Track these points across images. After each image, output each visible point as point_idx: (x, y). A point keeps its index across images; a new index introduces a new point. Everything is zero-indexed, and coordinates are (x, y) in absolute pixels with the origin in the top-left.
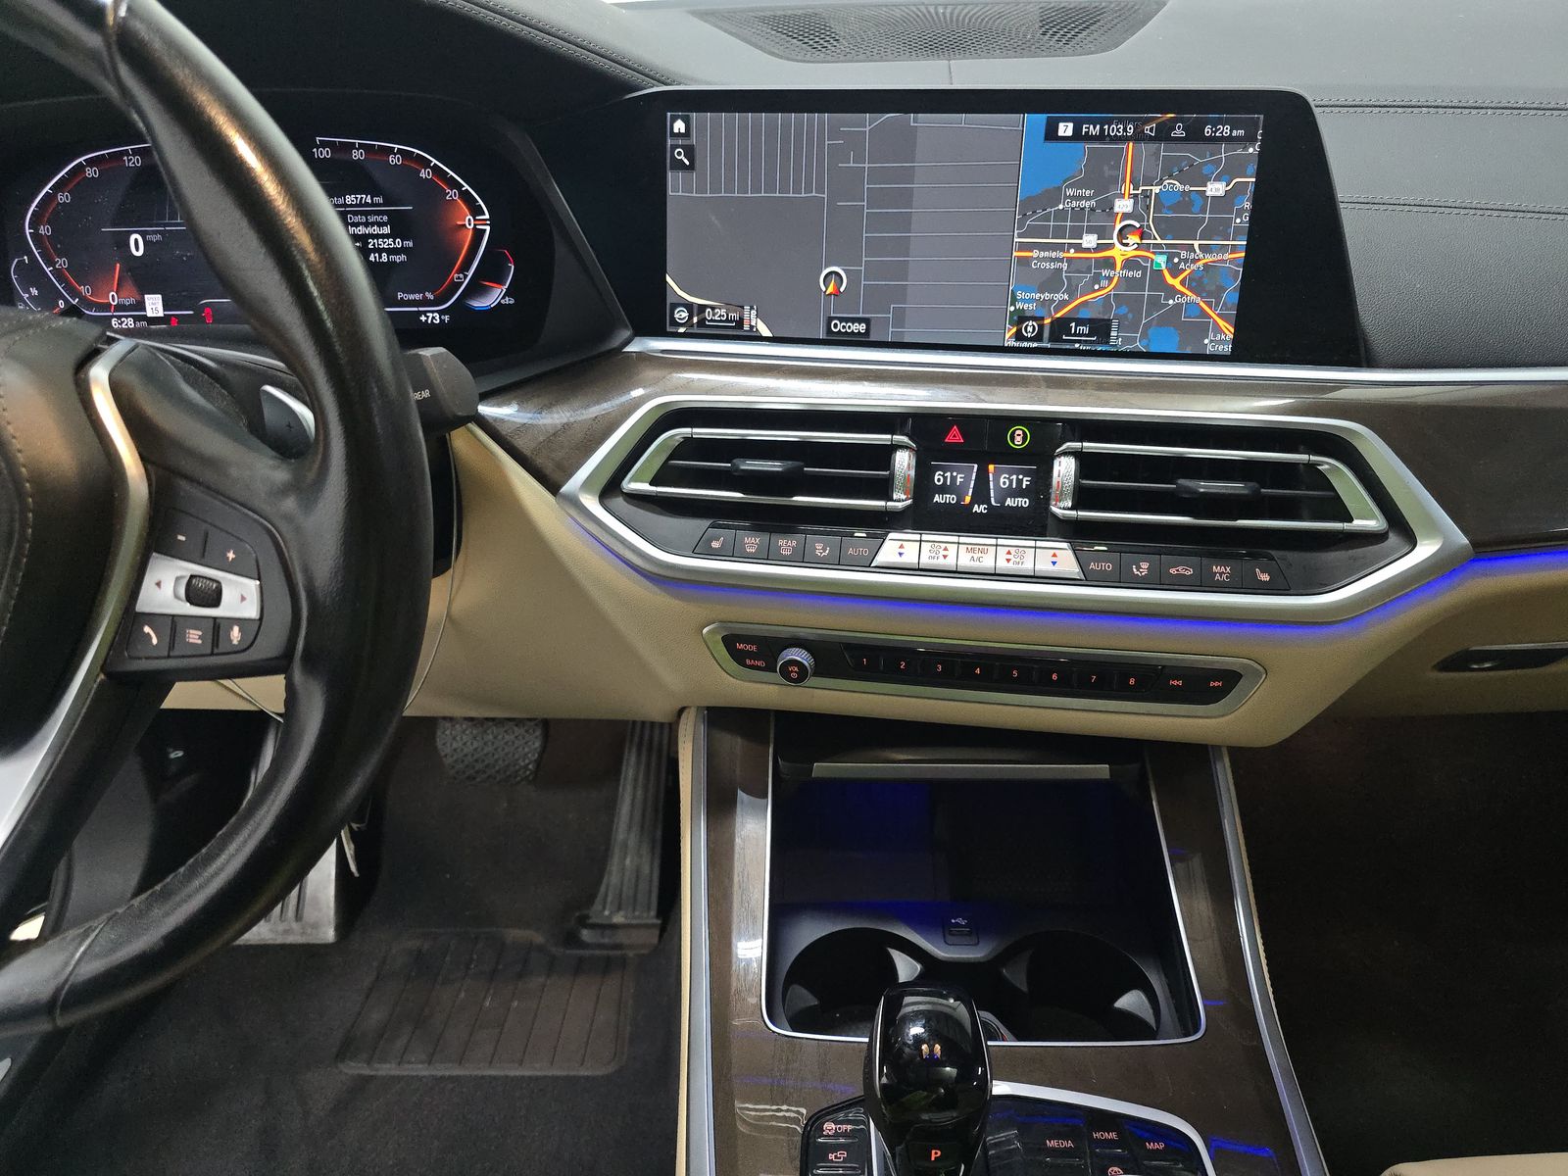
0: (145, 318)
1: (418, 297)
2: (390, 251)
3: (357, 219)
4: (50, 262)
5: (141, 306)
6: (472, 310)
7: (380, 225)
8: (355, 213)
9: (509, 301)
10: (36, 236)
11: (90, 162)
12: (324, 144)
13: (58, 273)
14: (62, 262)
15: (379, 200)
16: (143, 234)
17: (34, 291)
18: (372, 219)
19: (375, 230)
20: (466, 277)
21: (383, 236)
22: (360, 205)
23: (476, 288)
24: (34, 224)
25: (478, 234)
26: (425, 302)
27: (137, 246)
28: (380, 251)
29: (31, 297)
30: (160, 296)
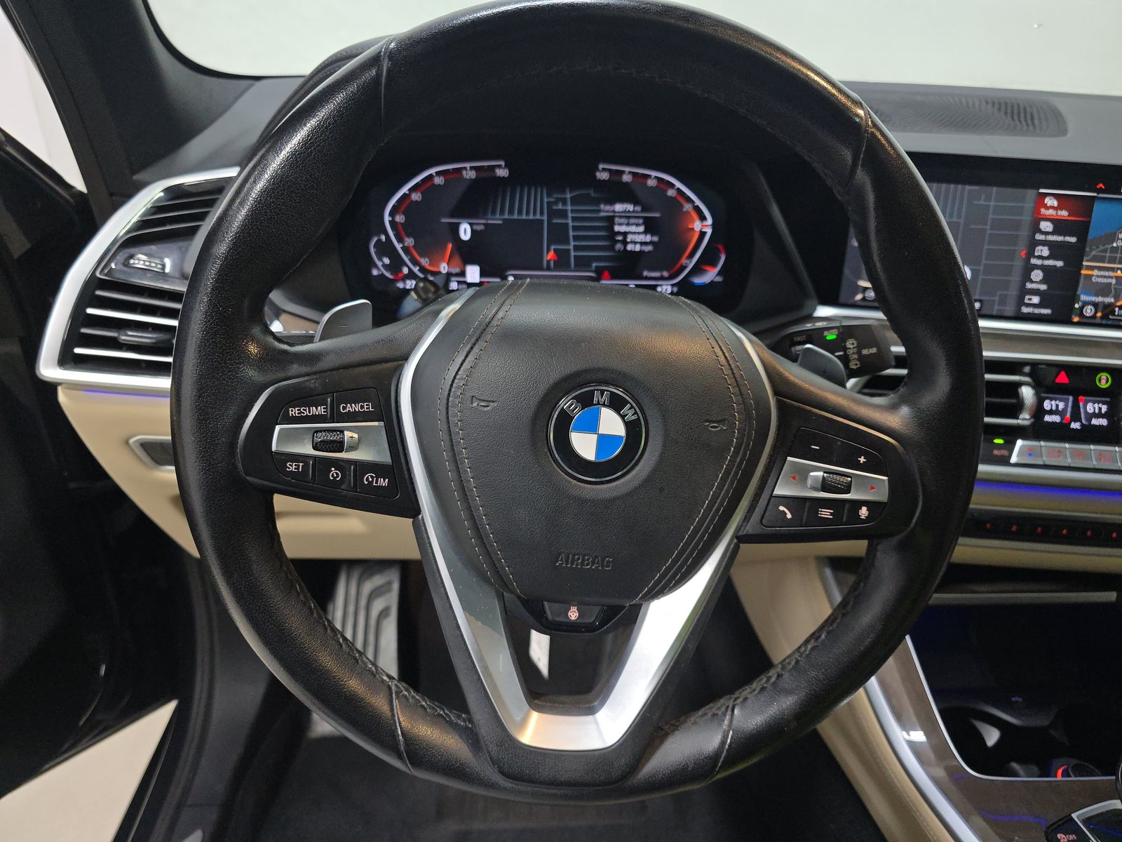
0: (465, 282)
1: (657, 274)
2: (642, 244)
3: (622, 220)
4: (400, 240)
5: (463, 274)
6: (693, 284)
7: (637, 225)
8: (621, 217)
9: (719, 279)
10: (392, 223)
11: (438, 173)
12: (604, 170)
13: (405, 249)
14: (409, 242)
15: (638, 208)
16: (471, 224)
17: (387, 261)
18: (632, 221)
19: (633, 229)
20: (691, 262)
21: (639, 233)
22: (625, 212)
23: (697, 270)
24: (392, 214)
25: (703, 234)
26: (662, 278)
27: (465, 232)
28: (635, 243)
29: (385, 266)
30: (478, 267)
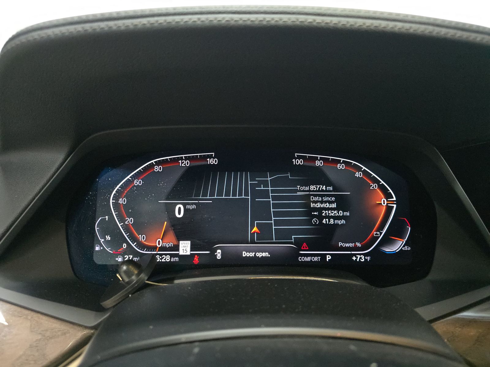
0: (177, 255)
1: (351, 245)
2: (335, 218)
3: (316, 199)
4: (122, 220)
5: (176, 248)
6: (385, 253)
7: (330, 202)
8: (315, 196)
9: (406, 248)
10: (116, 205)
11: (158, 163)
12: (299, 157)
13: (127, 228)
14: (130, 221)
15: (331, 189)
16: (184, 205)
17: (108, 238)
18: (326, 199)
19: (327, 205)
20: (381, 233)
21: (334, 209)
22: (319, 191)
23: (386, 240)
24: (116, 198)
25: (389, 209)
26: (356, 249)
27: (179, 211)
28: (329, 217)
29: (106, 242)
30: (189, 242)
